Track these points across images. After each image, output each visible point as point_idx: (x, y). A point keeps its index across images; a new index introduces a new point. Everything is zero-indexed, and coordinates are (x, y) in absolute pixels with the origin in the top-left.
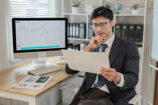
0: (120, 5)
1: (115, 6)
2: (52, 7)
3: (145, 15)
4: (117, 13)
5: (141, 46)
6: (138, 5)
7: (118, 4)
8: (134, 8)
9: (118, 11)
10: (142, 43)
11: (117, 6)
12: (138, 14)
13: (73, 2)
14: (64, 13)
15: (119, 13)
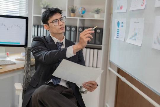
0: (84, 9)
1: (79, 10)
2: (24, 8)
3: (105, 19)
4: (81, 16)
5: (101, 49)
6: (99, 10)
7: (82, 8)
8: (96, 13)
9: (82, 15)
10: (102, 46)
11: (81, 10)
12: (100, 18)
13: (43, 4)
14: (34, 14)
15: (83, 17)
